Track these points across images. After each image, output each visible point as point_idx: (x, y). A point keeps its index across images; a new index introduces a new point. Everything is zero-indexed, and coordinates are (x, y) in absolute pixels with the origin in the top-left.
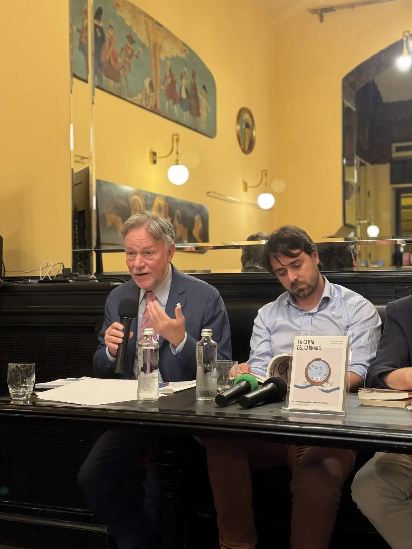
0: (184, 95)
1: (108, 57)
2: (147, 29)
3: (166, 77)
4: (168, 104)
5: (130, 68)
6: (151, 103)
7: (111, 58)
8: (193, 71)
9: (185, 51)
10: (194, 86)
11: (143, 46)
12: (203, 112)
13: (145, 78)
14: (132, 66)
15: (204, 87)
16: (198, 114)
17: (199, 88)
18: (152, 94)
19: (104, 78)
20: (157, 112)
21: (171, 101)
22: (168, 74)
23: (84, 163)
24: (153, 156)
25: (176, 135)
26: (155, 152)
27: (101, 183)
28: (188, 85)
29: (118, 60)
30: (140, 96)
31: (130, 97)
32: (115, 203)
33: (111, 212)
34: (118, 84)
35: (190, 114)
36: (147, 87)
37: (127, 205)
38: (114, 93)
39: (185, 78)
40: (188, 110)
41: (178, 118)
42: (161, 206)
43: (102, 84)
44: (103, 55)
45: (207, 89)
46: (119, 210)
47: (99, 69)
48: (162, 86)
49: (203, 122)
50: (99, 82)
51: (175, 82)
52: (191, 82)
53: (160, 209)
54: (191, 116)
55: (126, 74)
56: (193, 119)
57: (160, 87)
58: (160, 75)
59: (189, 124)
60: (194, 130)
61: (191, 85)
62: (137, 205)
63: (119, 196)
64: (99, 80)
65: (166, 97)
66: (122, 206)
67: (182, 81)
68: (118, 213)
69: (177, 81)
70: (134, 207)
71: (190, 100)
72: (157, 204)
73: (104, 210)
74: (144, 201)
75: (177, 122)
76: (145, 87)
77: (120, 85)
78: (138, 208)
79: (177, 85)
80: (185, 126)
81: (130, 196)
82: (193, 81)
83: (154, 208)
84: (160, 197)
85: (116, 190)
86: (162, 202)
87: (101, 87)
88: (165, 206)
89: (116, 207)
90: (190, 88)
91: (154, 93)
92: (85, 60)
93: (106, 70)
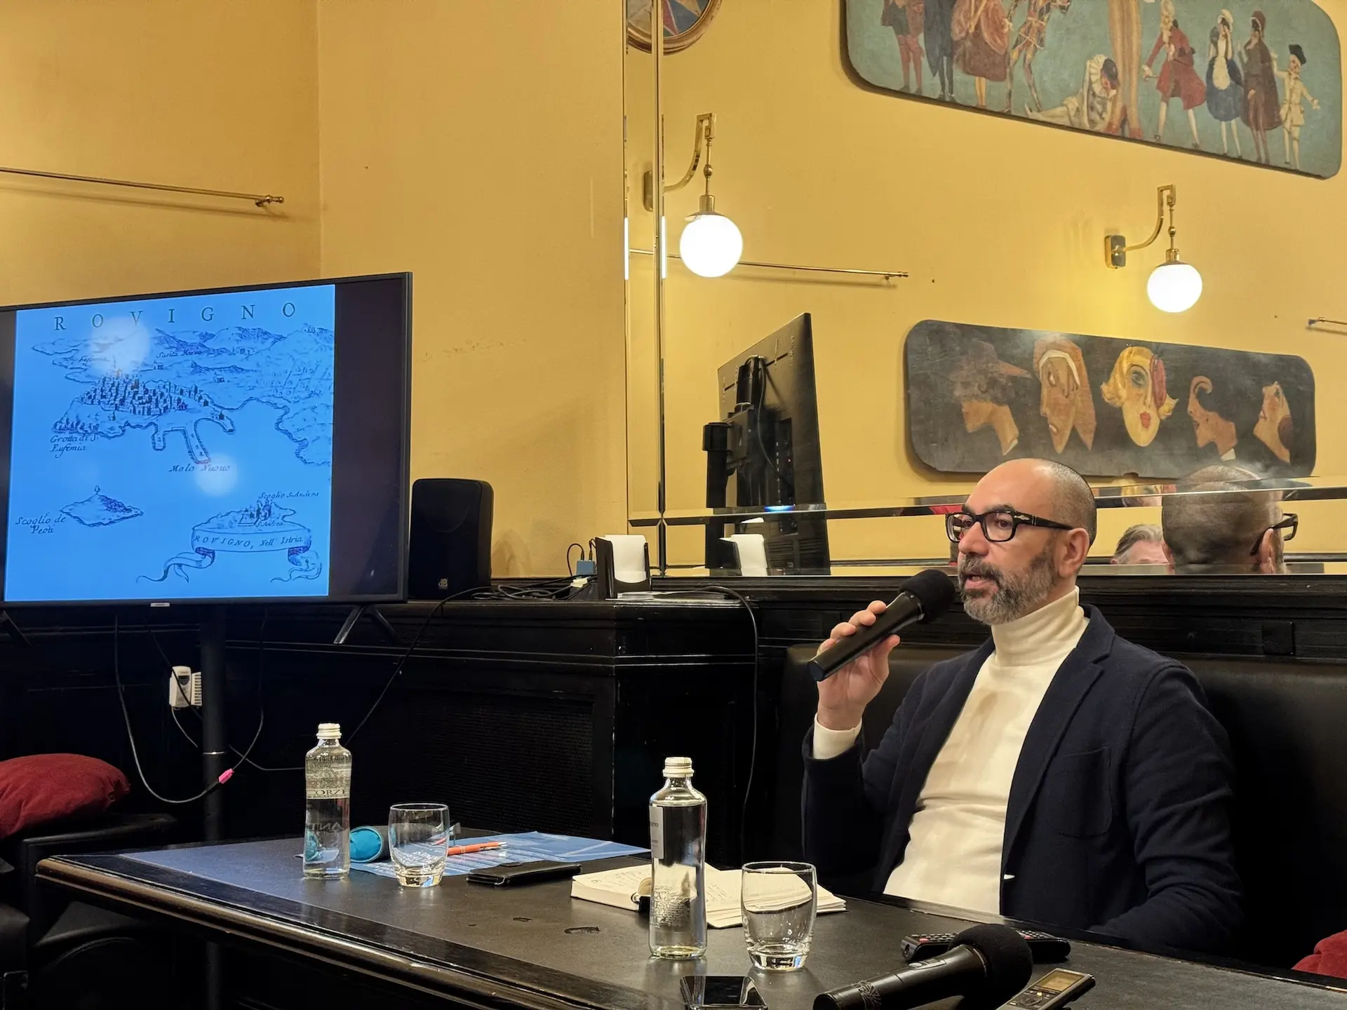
0: (1222, 80)
1: (973, 23)
3: (1160, 44)
4: (1167, 111)
5: (1041, 42)
6: (1107, 116)
7: (983, 27)
8: (1258, 14)
10: (1261, 54)
12: (1291, 114)
13: (1090, 57)
14: (1048, 36)
15: (1296, 50)
16: (1274, 121)
17: (1279, 55)
18: (1113, 92)
19: (958, 75)
20: (1127, 134)
21: (1177, 102)
22: (1167, 35)
23: (894, 286)
24: (1113, 247)
25: (1167, 188)
26: (1121, 234)
27: (947, 328)
28: (1236, 52)
29: (1003, 27)
30: (1073, 103)
31: (1039, 111)
32: (990, 375)
33: (977, 395)
34: (1002, 84)
35: (1244, 126)
36: (1094, 78)
37: (1029, 376)
38: (990, 108)
39: (1226, 36)
40: (1235, 117)
41: (1198, 142)
42: (1139, 369)
43: (952, 93)
44: (959, 22)
45: (1307, 53)
46: (1004, 389)
47: (945, 58)
48: (1146, 68)
49: (1292, 139)
50: (943, 90)
51: (1193, 51)
52: (1249, 43)
53: (1137, 377)
54: (1248, 130)
55: (1029, 56)
56: (1255, 138)
57: (1140, 69)
58: (1141, 43)
59: (1238, 151)
60: (1258, 164)
61: (1248, 52)
62: (1060, 372)
63: (1003, 356)
64: (943, 84)
65: (1160, 94)
66: (1014, 379)
67: (1216, 45)
68: (1000, 395)
69: (1197, 50)
70: (1052, 378)
71: (1242, 89)
72: (1125, 366)
73: (957, 393)
74: (1082, 362)
75: (1196, 151)
76: (1087, 78)
77: (1009, 86)
78: (1063, 380)
79: (1196, 58)
80: (1225, 157)
81: (1037, 351)
82: (1255, 41)
83: (1118, 376)
84: (1135, 348)
85: (992, 341)
86: (1144, 360)
87: (948, 99)
88: (1154, 369)
89: (993, 383)
90: (1246, 59)
91: (1120, 91)
92: (900, 45)
93: (967, 57)
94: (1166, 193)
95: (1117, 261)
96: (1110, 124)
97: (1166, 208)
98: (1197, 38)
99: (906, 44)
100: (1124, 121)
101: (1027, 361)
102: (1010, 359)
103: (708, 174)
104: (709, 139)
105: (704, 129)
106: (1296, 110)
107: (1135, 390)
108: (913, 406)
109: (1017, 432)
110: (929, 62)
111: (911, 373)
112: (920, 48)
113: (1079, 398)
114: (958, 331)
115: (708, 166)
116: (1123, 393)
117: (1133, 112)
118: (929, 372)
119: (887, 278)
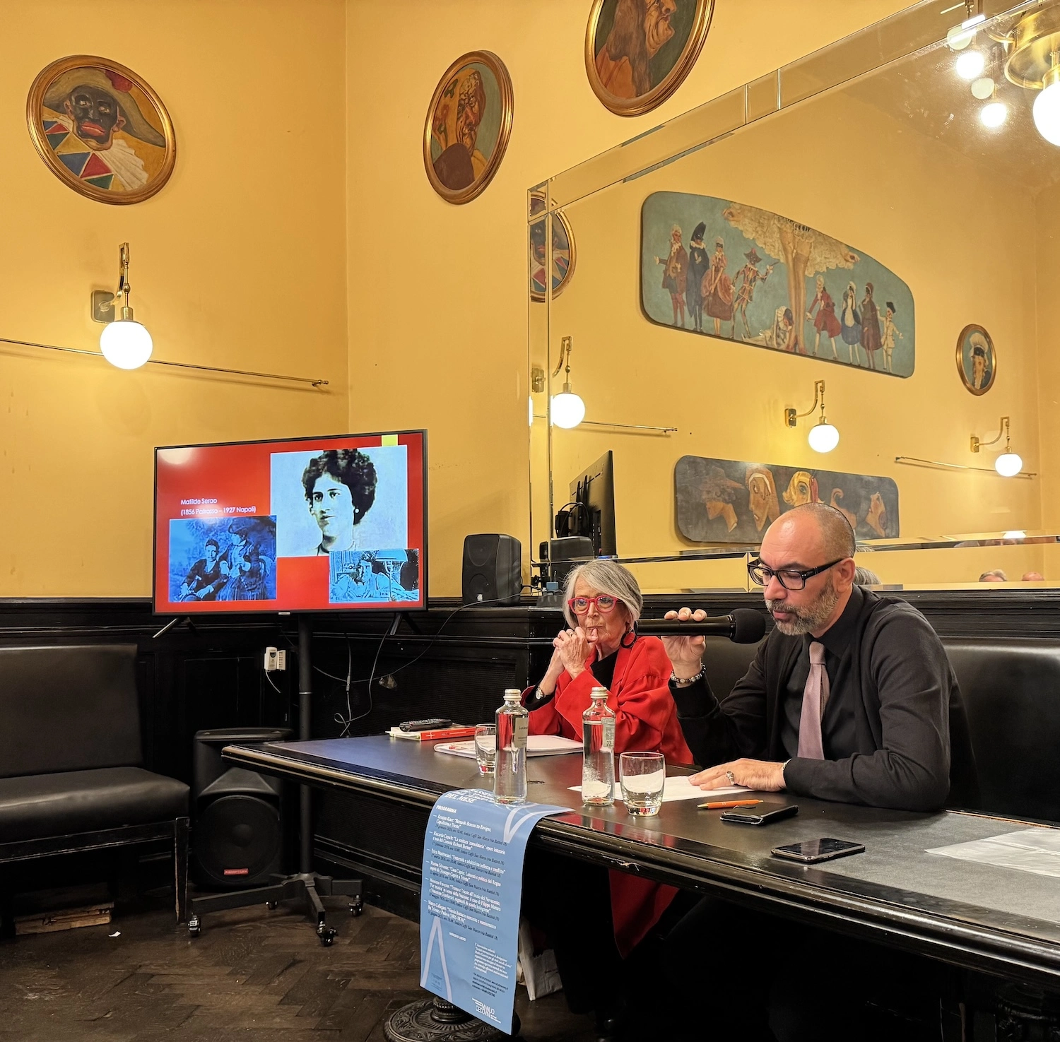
0: (850, 321)
1: (713, 287)
2: (782, 239)
3: (816, 300)
4: (820, 339)
5: (751, 298)
6: (787, 341)
7: (718, 289)
8: (869, 285)
9: (853, 258)
10: (871, 307)
11: (775, 263)
12: (888, 342)
13: (777, 308)
14: (754, 295)
15: (890, 305)
16: (878, 345)
17: (881, 308)
18: (790, 327)
19: (705, 317)
20: (798, 351)
21: (825, 333)
22: (820, 295)
23: (669, 436)
24: (789, 416)
25: (820, 382)
26: (794, 408)
27: (698, 460)
28: (858, 305)
29: (730, 289)
30: (768, 333)
31: (749, 338)
32: (722, 487)
33: (714, 499)
34: (729, 322)
35: (861, 348)
36: (780, 319)
37: (743, 487)
38: (722, 336)
39: (852, 297)
40: (857, 343)
41: (836, 355)
42: (804, 484)
43: (701, 327)
44: (705, 286)
45: (896, 307)
46: (729, 494)
47: (697, 307)
48: (808, 314)
49: (887, 355)
50: (696, 325)
51: (834, 305)
52: (864, 300)
53: (802, 489)
54: (864, 350)
55: (744, 306)
56: (868, 354)
57: (805, 316)
58: (806, 299)
59: (858, 362)
60: (869, 369)
61: (864, 305)
62: (760, 486)
63: (728, 476)
64: (696, 321)
65: (816, 329)
66: (735, 489)
67: (847, 302)
68: (727, 498)
69: (836, 304)
70: (756, 489)
71: (861, 327)
72: (796, 482)
73: (704, 496)
74: (772, 480)
75: (835, 361)
76: (776, 319)
77: (733, 323)
78: (762, 490)
79: (835, 308)
80: (850, 365)
81: (748, 474)
82: (868, 300)
83: (792, 488)
84: (801, 472)
85: (723, 468)
86: (806, 479)
87: (699, 330)
88: (812, 484)
89: (723, 491)
90: (863, 310)
91: (794, 326)
92: (673, 299)
93: (710, 307)
94: (820, 385)
95: (792, 423)
96: (788, 346)
97: (819, 393)
98: (837, 298)
99: (676, 299)
100: (796, 343)
101: (742, 479)
102: (734, 479)
103: (568, 371)
104: (568, 351)
105: (566, 346)
106: (890, 339)
107: (801, 496)
108: (679, 504)
109: (736, 519)
110: (688, 309)
111: (678, 486)
112: (683, 301)
113: (771, 500)
114: (704, 462)
115: (568, 366)
116: (795, 497)
117: (801, 339)
118: (688, 485)
119: (665, 432)
